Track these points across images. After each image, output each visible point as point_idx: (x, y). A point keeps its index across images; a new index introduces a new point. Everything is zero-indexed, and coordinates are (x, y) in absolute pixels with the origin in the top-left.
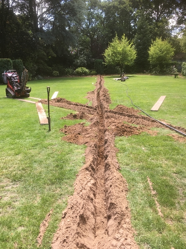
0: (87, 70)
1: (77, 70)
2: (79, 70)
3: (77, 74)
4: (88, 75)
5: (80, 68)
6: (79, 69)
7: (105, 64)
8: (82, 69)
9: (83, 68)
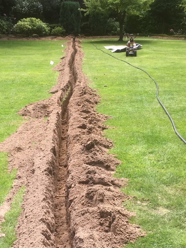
0: (44, 25)
1: (20, 23)
2: (25, 23)
3: (20, 33)
4: (46, 35)
5: (28, 19)
6: (24, 21)
7: (86, 12)
8: (32, 21)
9: (34, 19)
